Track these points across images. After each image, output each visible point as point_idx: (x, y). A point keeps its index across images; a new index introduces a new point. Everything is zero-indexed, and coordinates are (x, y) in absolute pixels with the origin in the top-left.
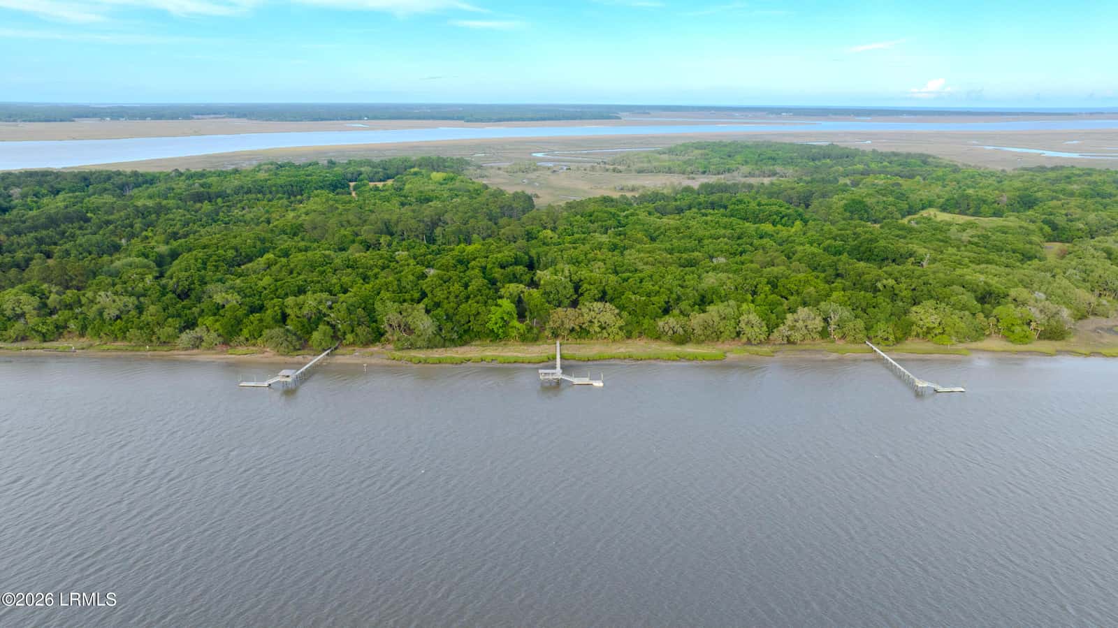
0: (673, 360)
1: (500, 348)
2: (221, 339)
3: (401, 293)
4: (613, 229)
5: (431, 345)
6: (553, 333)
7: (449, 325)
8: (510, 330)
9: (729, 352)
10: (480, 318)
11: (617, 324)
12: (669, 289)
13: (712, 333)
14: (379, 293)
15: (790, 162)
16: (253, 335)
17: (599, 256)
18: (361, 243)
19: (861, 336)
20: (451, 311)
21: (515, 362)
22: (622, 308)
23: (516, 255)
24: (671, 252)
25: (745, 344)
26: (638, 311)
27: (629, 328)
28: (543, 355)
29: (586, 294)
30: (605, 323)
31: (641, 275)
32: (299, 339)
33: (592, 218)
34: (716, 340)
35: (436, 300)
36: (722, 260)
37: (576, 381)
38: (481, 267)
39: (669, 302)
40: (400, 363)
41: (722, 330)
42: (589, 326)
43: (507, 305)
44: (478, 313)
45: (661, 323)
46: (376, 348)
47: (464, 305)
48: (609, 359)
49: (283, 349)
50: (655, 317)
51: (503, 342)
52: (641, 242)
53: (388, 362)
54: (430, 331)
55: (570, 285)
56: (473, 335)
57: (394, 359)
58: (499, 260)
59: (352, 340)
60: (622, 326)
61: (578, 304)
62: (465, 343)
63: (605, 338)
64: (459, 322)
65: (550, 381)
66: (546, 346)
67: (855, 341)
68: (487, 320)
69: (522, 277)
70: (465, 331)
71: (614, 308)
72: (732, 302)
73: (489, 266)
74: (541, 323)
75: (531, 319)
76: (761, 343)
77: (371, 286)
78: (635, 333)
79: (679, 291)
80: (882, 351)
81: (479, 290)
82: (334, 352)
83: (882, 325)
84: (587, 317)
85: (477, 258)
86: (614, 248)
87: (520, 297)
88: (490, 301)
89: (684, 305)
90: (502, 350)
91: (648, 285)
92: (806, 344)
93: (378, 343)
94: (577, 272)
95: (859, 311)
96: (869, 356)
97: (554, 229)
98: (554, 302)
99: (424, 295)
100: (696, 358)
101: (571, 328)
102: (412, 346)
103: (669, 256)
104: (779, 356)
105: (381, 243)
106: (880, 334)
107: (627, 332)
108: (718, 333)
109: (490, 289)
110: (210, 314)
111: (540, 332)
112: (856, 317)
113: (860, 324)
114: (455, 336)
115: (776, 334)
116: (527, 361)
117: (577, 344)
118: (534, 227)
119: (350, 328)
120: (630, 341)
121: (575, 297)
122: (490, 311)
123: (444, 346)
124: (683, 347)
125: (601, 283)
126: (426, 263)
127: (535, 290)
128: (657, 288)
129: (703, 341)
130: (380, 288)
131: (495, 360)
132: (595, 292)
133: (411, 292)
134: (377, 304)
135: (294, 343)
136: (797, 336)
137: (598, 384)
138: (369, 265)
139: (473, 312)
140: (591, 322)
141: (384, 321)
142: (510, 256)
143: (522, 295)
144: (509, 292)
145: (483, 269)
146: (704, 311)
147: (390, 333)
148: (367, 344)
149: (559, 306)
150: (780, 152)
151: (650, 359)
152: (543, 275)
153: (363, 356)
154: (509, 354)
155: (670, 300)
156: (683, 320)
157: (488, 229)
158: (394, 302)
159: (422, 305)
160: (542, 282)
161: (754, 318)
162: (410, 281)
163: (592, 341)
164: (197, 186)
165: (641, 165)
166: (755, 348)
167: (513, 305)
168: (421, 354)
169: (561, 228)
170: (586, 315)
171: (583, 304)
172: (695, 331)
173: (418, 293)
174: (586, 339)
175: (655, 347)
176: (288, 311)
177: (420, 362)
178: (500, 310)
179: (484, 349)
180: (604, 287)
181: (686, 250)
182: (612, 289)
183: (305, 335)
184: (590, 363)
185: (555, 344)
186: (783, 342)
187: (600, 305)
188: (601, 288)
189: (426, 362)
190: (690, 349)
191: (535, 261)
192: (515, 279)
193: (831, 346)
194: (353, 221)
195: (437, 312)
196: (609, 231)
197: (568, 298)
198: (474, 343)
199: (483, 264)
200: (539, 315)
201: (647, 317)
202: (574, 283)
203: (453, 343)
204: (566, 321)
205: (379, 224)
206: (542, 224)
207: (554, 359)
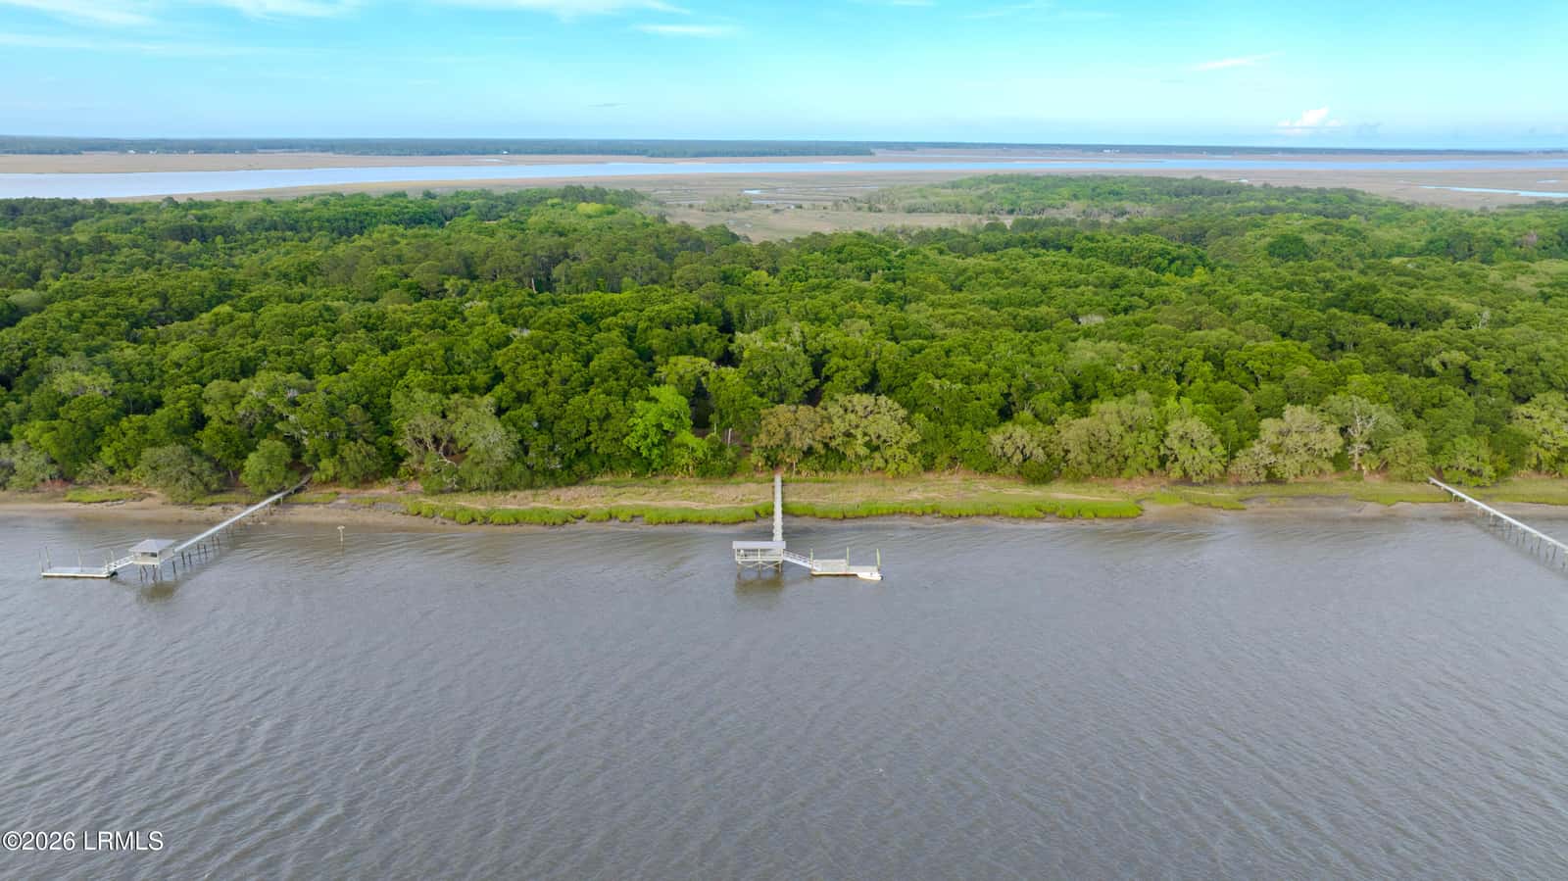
0: (1030, 518)
1: (654, 491)
2: (52, 470)
3: (450, 373)
4: (880, 272)
5: (502, 483)
6: (768, 458)
7: (543, 440)
8: (676, 451)
9: (1146, 499)
10: (610, 425)
11: (904, 440)
12: (1007, 369)
13: (1108, 459)
14: (402, 375)
15: (1141, 197)
16: (125, 461)
17: (860, 309)
18: (409, 290)
19: (1421, 465)
20: (547, 411)
21: (683, 521)
22: (912, 406)
23: (698, 307)
24: (996, 305)
25: (1176, 483)
26: (947, 414)
27: (930, 448)
28: (745, 505)
29: (837, 377)
30: (879, 437)
31: (946, 344)
32: (218, 466)
33: (843, 256)
34: (1114, 474)
35: (520, 387)
36: (1098, 319)
37: (818, 567)
38: (627, 328)
39: (1009, 395)
40: (431, 522)
41: (1129, 451)
42: (845, 444)
43: (669, 397)
44: (608, 416)
45: (997, 438)
46: (383, 491)
47: (577, 398)
48: (888, 514)
49: (181, 491)
50: (985, 425)
51: (662, 478)
52: (935, 290)
53: (403, 521)
54: (499, 453)
55: (803, 359)
56: (596, 462)
57: (419, 513)
58: (663, 316)
59: (331, 472)
60: (914, 445)
61: (820, 399)
62: (580, 480)
63: (879, 469)
64: (566, 434)
65: (759, 568)
66: (753, 486)
67: (1408, 478)
68: (625, 430)
69: (706, 346)
70: (579, 454)
71: (896, 405)
72: (1143, 395)
73: (642, 325)
74: (743, 436)
75: (723, 430)
76: (1211, 481)
77: (388, 359)
78: (942, 459)
79: (1027, 372)
80: (1479, 500)
81: (614, 370)
82: (290, 499)
83: (1464, 443)
84: (840, 426)
85: (621, 310)
86: (887, 298)
87: (699, 383)
88: (634, 391)
89: (1043, 400)
90: (659, 493)
91: (963, 362)
92: (1307, 483)
93: (390, 479)
94: (818, 335)
95: (1410, 415)
96: (1449, 509)
97: (773, 271)
98: (771, 393)
99: (498, 377)
100: (1078, 514)
101: (805, 448)
102: (462, 486)
103: (993, 312)
104: (1254, 507)
105: (446, 290)
106: (1463, 462)
107: (925, 456)
108: (1120, 459)
109: (636, 367)
110: (43, 414)
111: (739, 456)
112: (1408, 427)
113: (1419, 440)
114: (556, 464)
115: (1243, 460)
116: (710, 519)
117: (818, 482)
118: (737, 266)
119: (326, 446)
120: (930, 476)
121: (814, 383)
122: (633, 411)
123: (531, 486)
124: (1045, 488)
125: (867, 355)
126: (520, 321)
127: (730, 369)
128: (982, 366)
129: (1087, 476)
130: (407, 364)
131: (638, 516)
132: (855, 373)
133: (473, 372)
134: (396, 398)
135: (206, 479)
136: (1288, 466)
137: (869, 574)
138: (404, 324)
139: (598, 412)
140: (848, 434)
141: (403, 432)
142: (686, 309)
143: (703, 379)
144: (677, 373)
145: (630, 333)
146: (1085, 414)
147: (415, 457)
148: (366, 480)
149: (782, 402)
150: (1125, 186)
151: (978, 515)
152: (748, 342)
153: (354, 507)
154: (670, 504)
155: (1013, 390)
156: (1043, 431)
157: (651, 269)
158: (432, 391)
159: (489, 399)
160: (746, 354)
161: (1197, 427)
162: (475, 352)
163: (850, 476)
164: (190, 219)
165: (913, 201)
166: (1200, 492)
167: (683, 401)
168: (476, 503)
169: (784, 269)
170: (837, 422)
171: (832, 399)
172: (1071, 456)
173: (485, 374)
174: (838, 472)
175: (986, 490)
176: (207, 410)
177: (474, 520)
178: (654, 408)
179: (617, 491)
180: (874, 363)
181: (1022, 304)
182: (890, 367)
183: (231, 461)
184: (847, 524)
185: (773, 480)
186: (1257, 479)
187: (867, 399)
188: (867, 366)
189: (486, 521)
190: (1061, 493)
191: (735, 321)
192: (691, 348)
193: (1355, 488)
194: (410, 255)
195: (518, 412)
196: (874, 276)
197: (799, 386)
198: (597, 480)
199: (630, 323)
200: (738, 419)
201: (968, 425)
202: (813, 356)
203: (553, 479)
204: (796, 433)
205: (453, 260)
206: (751, 262)
207: (770, 514)
